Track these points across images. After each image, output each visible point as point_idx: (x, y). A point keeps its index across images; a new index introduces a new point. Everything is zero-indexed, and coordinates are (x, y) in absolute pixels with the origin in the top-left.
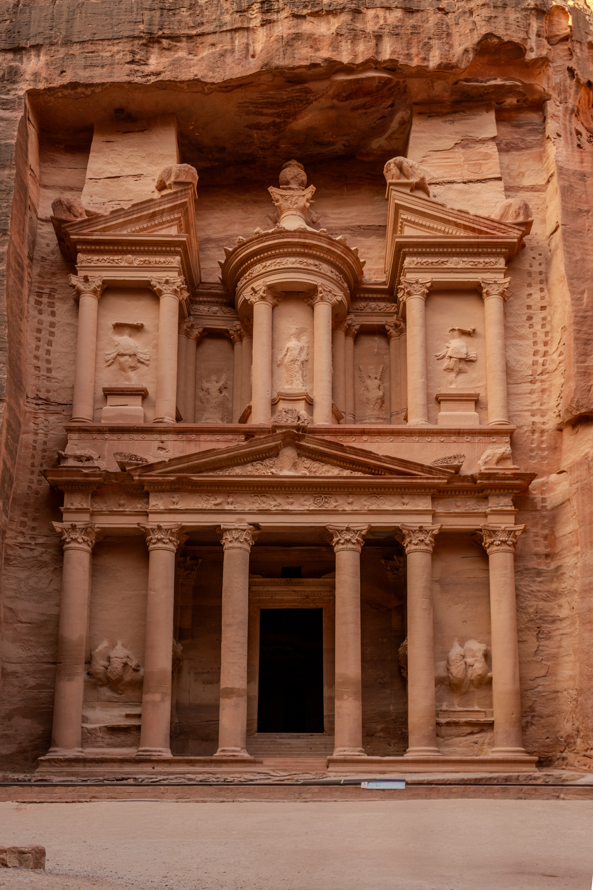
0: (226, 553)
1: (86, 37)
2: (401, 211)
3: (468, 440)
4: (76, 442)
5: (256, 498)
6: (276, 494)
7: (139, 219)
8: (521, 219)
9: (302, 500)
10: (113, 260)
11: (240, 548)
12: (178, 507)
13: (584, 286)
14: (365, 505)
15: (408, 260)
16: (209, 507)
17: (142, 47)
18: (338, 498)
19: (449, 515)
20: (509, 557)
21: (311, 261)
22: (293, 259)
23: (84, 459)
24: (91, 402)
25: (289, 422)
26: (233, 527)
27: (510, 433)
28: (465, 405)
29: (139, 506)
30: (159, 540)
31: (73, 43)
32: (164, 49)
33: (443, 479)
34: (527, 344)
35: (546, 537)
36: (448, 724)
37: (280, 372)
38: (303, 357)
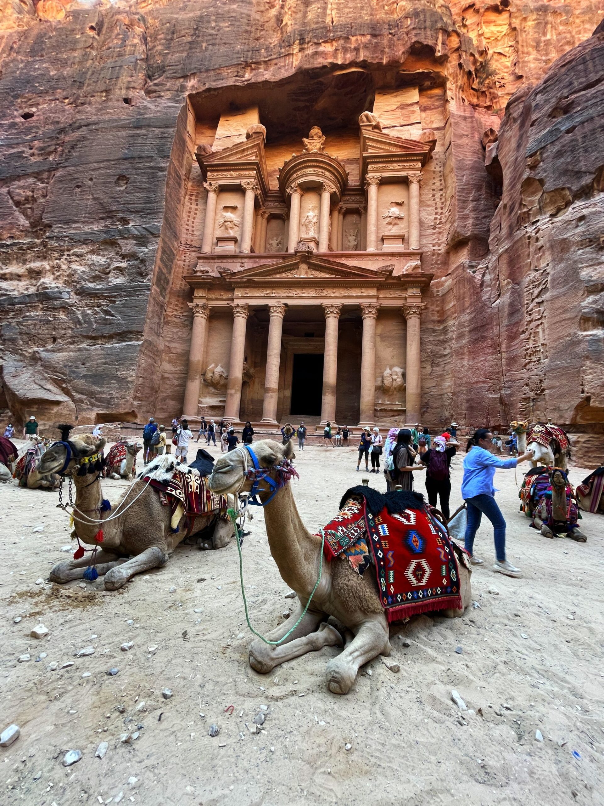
0: (271, 318)
1: (216, 67)
2: (367, 141)
3: (397, 259)
4: (202, 264)
5: (287, 290)
6: (296, 288)
7: (237, 153)
8: (431, 139)
9: (310, 291)
10: (224, 174)
11: (277, 316)
12: (248, 295)
13: (464, 173)
14: (341, 294)
15: (369, 166)
16: (262, 295)
17: (242, 69)
18: (328, 290)
19: (386, 298)
20: (418, 320)
21: (320, 170)
22: (311, 169)
23: (205, 272)
24: (211, 245)
25: (303, 249)
26: (274, 305)
27: (421, 254)
28: (397, 241)
29: (229, 295)
30: (238, 312)
31: (210, 70)
32: (253, 69)
33: (383, 277)
34: (431, 209)
35: (438, 312)
36: (381, 410)
37: (303, 229)
38: (315, 220)
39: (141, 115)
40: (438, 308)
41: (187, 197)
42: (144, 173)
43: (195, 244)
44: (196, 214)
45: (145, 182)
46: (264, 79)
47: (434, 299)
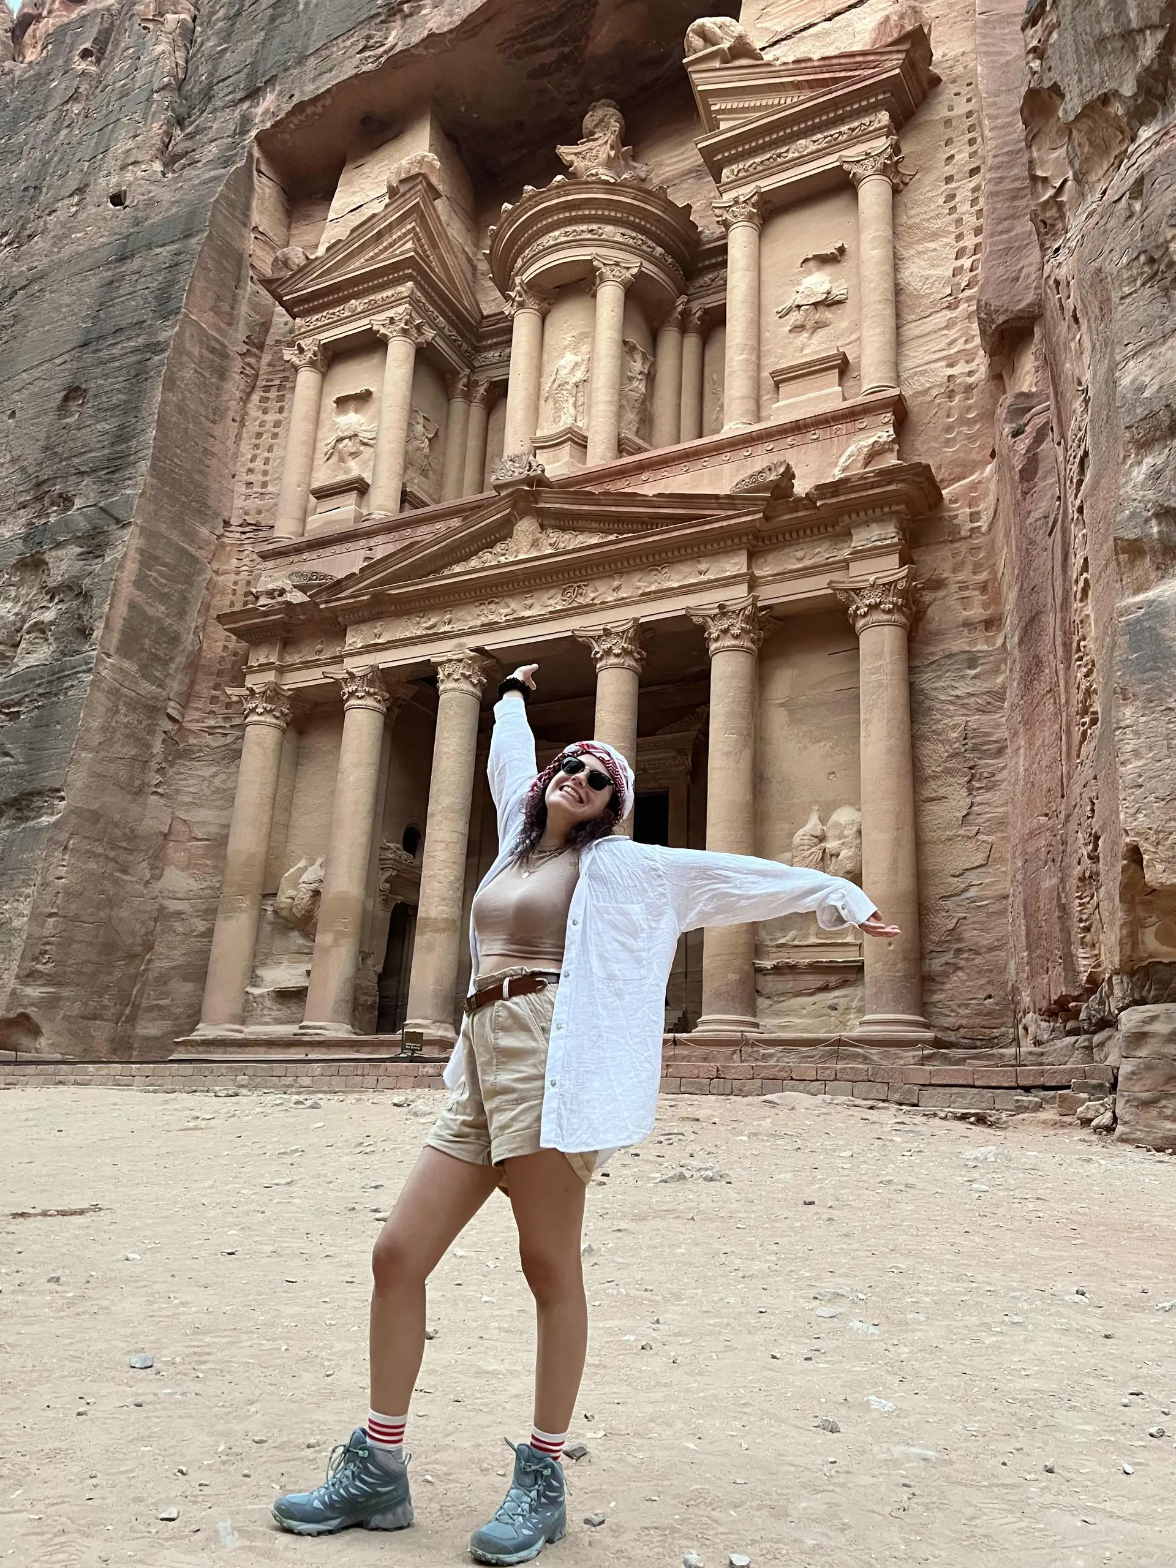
0: (441, 699)
1: (320, 44)
2: (711, 101)
3: (815, 437)
4: (270, 572)
5: (482, 607)
6: (510, 596)
8: (908, 29)
9: (545, 596)
10: (334, 314)
11: (455, 690)
12: (380, 641)
14: (639, 588)
15: (726, 170)
16: (419, 633)
17: (380, 26)
18: (597, 583)
19: (782, 577)
21: (584, 227)
22: (557, 233)
23: (276, 593)
24: (297, 513)
25: (516, 474)
26: (445, 659)
27: (896, 404)
28: (819, 379)
29: (337, 650)
30: (352, 694)
31: (306, 57)
32: (407, 16)
33: (758, 512)
34: (945, 247)
35: (983, 588)
36: (777, 969)
37: (547, 409)
38: (579, 375)
39: (138, 224)
40: (983, 576)
41: (255, 397)
42: (120, 368)
43: (264, 519)
44: (275, 436)
45: (119, 391)
46: (426, 33)
47: (963, 547)
